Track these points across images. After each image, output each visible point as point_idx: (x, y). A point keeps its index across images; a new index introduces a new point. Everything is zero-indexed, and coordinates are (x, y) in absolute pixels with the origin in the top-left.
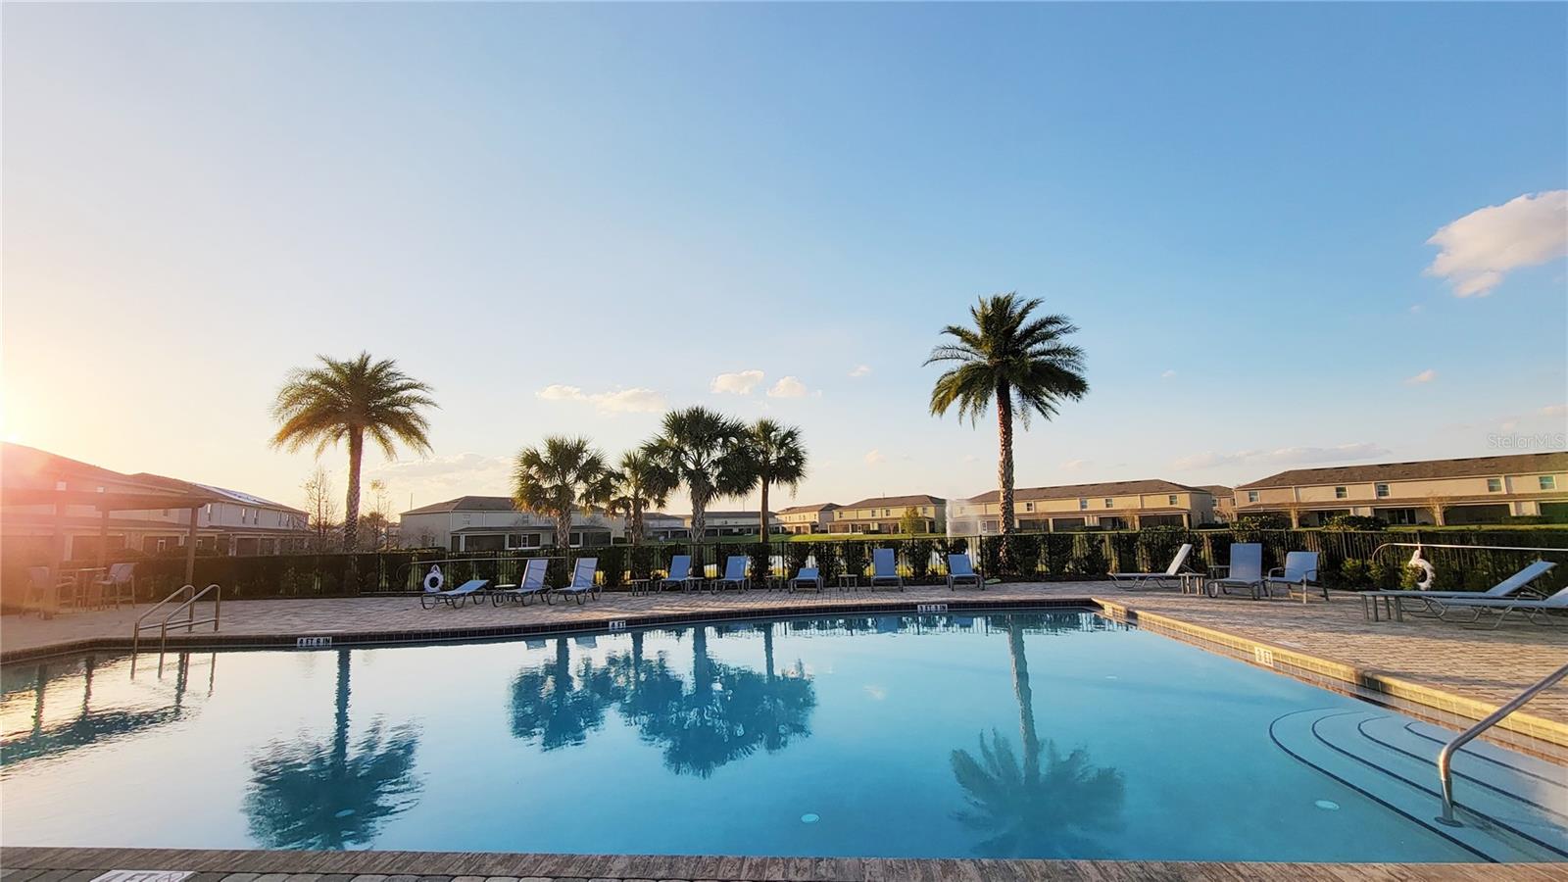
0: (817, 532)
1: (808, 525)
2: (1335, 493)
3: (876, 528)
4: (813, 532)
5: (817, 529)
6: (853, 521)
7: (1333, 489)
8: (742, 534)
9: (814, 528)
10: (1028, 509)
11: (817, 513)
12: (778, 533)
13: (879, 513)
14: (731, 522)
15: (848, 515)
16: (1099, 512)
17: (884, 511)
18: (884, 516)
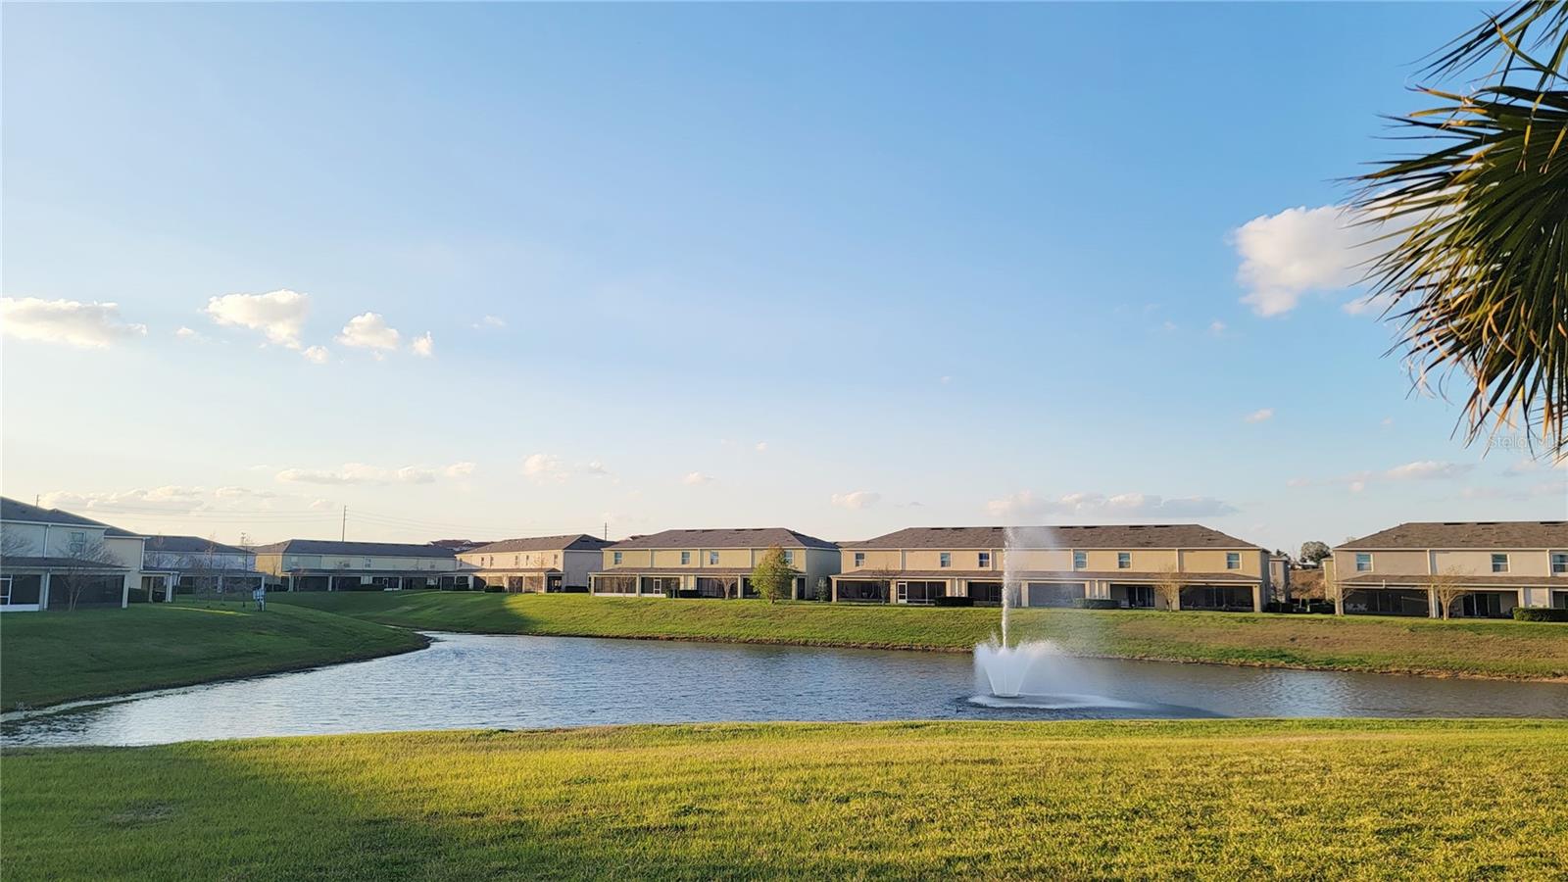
0: (559, 589)
1: (542, 574)
2: (1490, 564)
3: (691, 585)
4: (550, 589)
5: (557, 583)
6: (645, 570)
7: (1488, 557)
8: (381, 588)
9: (554, 583)
10: (981, 565)
11: (560, 553)
12: (466, 587)
13: (697, 559)
14: (357, 563)
15: (633, 560)
16: (1109, 574)
17: (707, 555)
18: (707, 565)
